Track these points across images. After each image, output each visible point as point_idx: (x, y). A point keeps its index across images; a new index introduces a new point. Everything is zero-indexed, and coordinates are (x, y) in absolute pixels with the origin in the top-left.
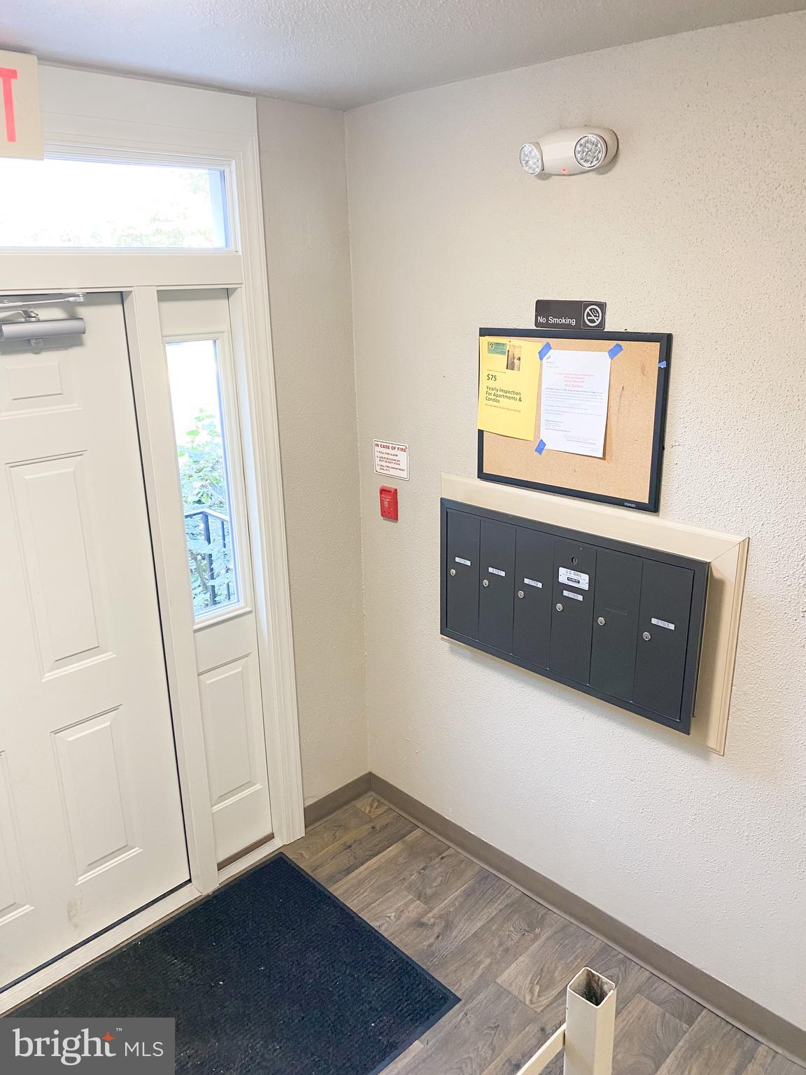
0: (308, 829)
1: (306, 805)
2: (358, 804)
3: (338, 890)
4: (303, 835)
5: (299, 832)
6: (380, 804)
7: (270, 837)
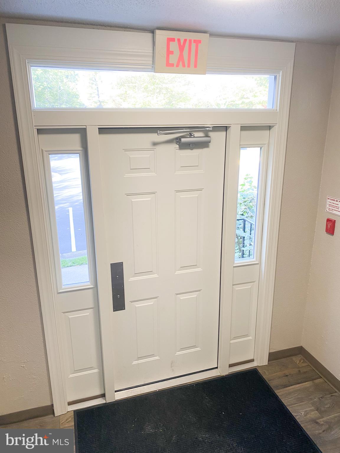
0: (269, 362)
1: (270, 352)
2: (294, 358)
3: (279, 393)
4: (267, 364)
5: (265, 362)
6: (304, 362)
7: (252, 361)
